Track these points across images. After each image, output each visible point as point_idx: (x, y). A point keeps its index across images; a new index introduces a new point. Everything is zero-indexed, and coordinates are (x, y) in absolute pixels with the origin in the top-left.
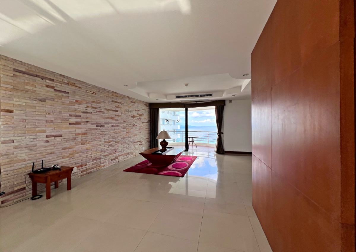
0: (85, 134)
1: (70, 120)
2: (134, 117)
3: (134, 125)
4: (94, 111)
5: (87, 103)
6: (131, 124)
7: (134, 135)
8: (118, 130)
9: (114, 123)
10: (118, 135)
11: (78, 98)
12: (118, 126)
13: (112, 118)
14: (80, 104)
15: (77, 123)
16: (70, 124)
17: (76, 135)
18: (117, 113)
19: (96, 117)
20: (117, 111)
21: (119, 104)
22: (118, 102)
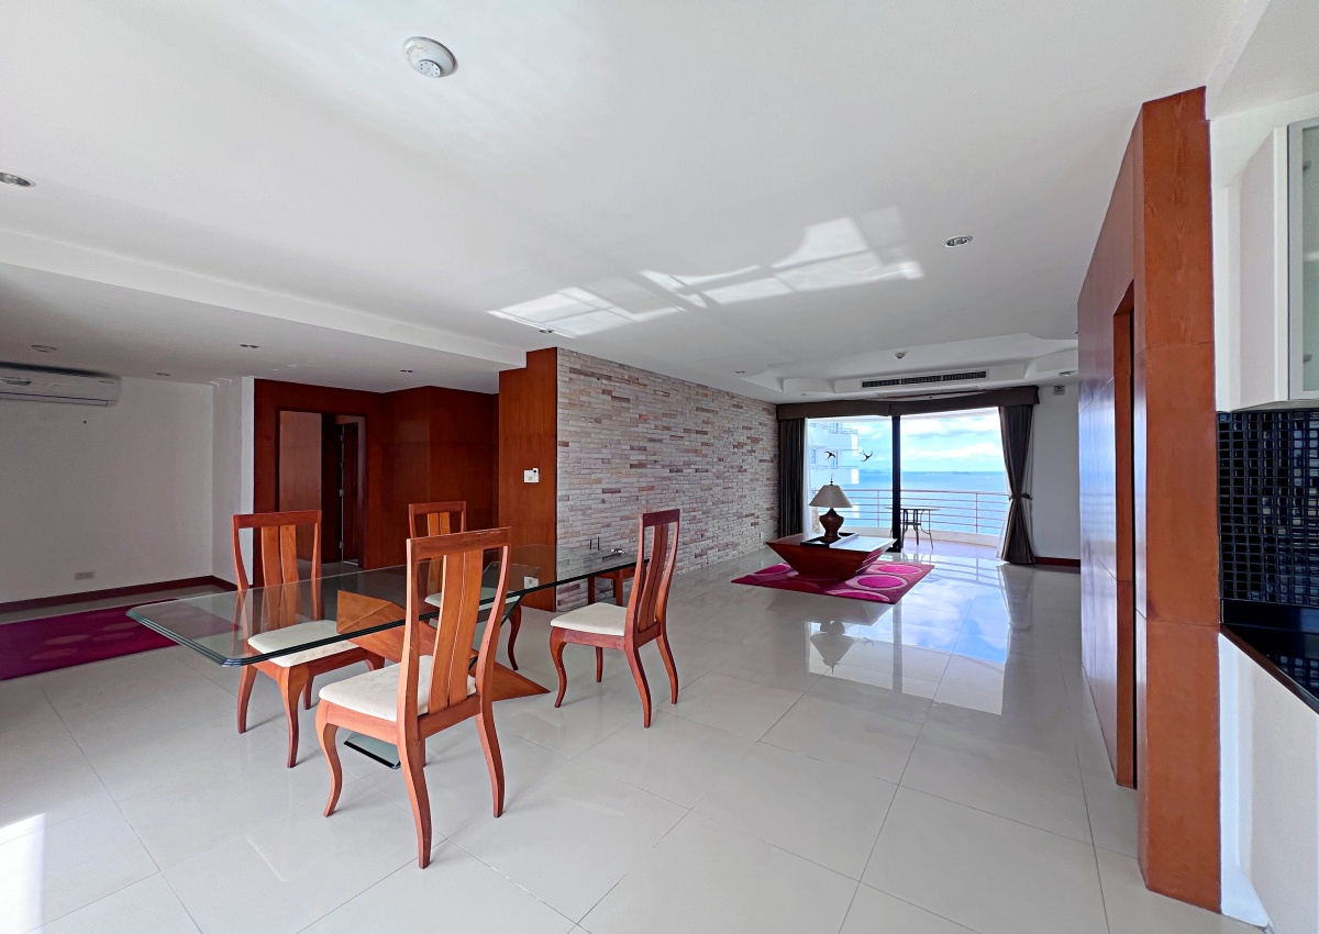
0: (652, 488)
1: (632, 457)
2: (739, 445)
3: (741, 470)
4: (665, 436)
5: (656, 418)
6: (732, 467)
7: (741, 497)
8: (707, 482)
9: (700, 462)
10: (707, 493)
11: (642, 409)
12: (707, 471)
13: (696, 451)
14: (646, 421)
15: (641, 465)
16: (632, 466)
17: (641, 489)
18: (705, 438)
19: (669, 452)
20: (706, 433)
21: (708, 415)
22: (708, 411)
